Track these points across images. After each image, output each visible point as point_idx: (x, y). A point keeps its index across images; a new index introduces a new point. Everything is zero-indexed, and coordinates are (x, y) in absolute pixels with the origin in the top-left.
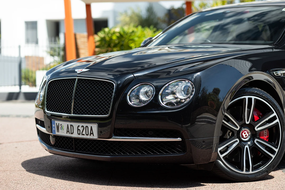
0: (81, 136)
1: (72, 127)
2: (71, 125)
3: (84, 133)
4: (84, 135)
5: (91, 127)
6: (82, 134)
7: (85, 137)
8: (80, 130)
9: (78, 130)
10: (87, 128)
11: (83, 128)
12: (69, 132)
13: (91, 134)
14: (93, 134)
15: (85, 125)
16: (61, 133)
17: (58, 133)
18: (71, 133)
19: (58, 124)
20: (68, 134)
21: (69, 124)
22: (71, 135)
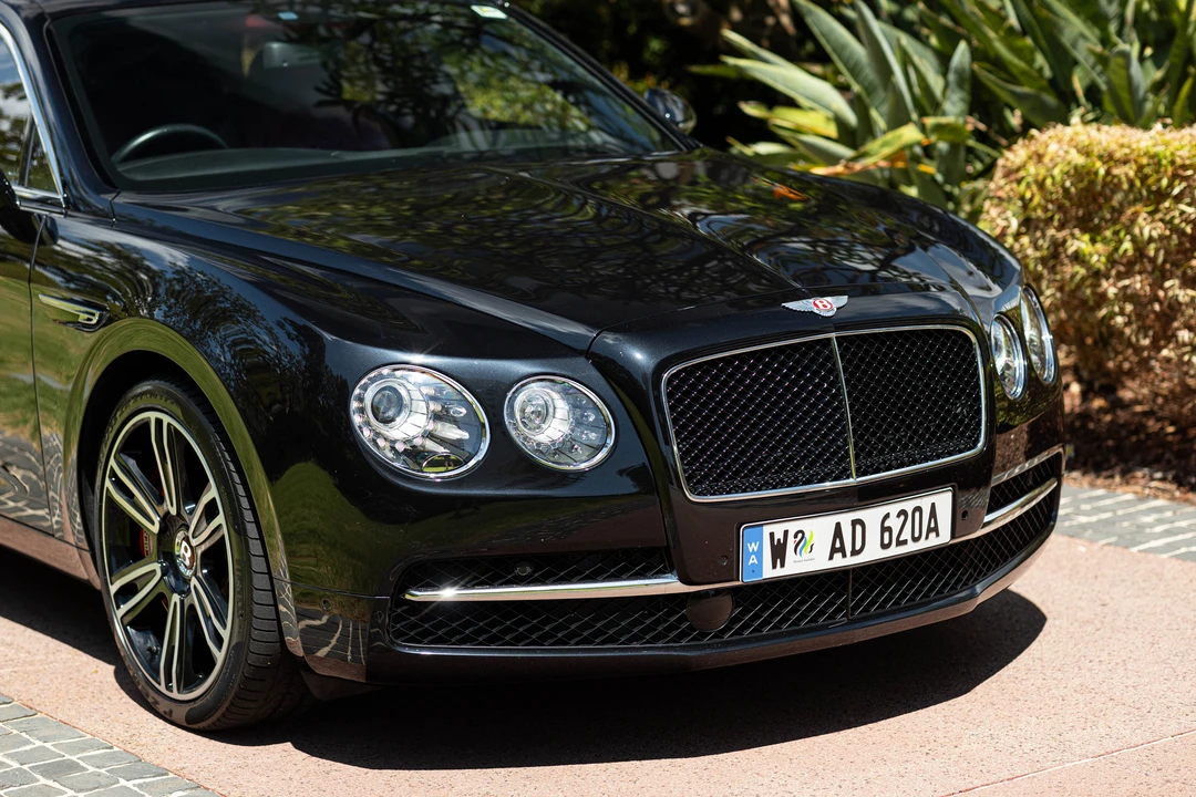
0: (894, 551)
1: (859, 528)
2: (855, 523)
3: (906, 535)
4: (905, 542)
5: (932, 505)
6: (900, 543)
7: (911, 547)
8: (889, 530)
9: (883, 530)
10: (917, 514)
11: (903, 517)
12: (842, 550)
13: (930, 530)
14: (936, 530)
15: (909, 505)
16: (796, 565)
17: (779, 572)
18: (855, 553)
19: (779, 536)
20: (839, 562)
21: (846, 519)
22: (851, 561)
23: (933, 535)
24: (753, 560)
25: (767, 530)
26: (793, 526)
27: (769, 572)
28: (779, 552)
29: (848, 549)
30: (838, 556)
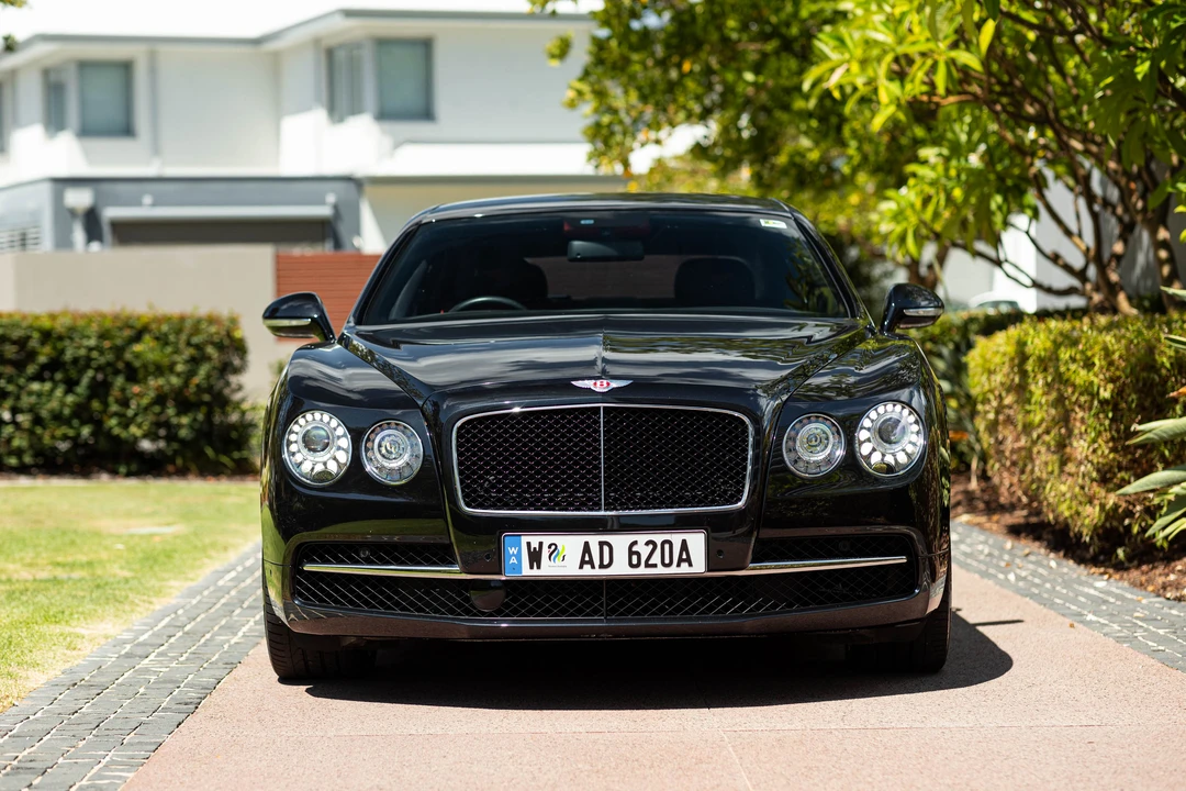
0: (642, 571)
1: (606, 549)
2: (601, 544)
3: (656, 559)
4: (655, 566)
5: (684, 542)
6: (647, 565)
7: (660, 570)
8: (638, 554)
9: (631, 553)
10: (667, 547)
11: (651, 547)
12: (591, 562)
13: (681, 560)
14: (688, 560)
15: (659, 538)
16: (549, 569)
17: (535, 572)
18: (602, 566)
19: (535, 544)
20: (587, 571)
21: (594, 540)
22: (598, 572)
23: (685, 565)
24: (513, 560)
25: (525, 539)
26: (547, 539)
27: (527, 571)
28: (535, 557)
29: (597, 562)
30: (587, 567)
